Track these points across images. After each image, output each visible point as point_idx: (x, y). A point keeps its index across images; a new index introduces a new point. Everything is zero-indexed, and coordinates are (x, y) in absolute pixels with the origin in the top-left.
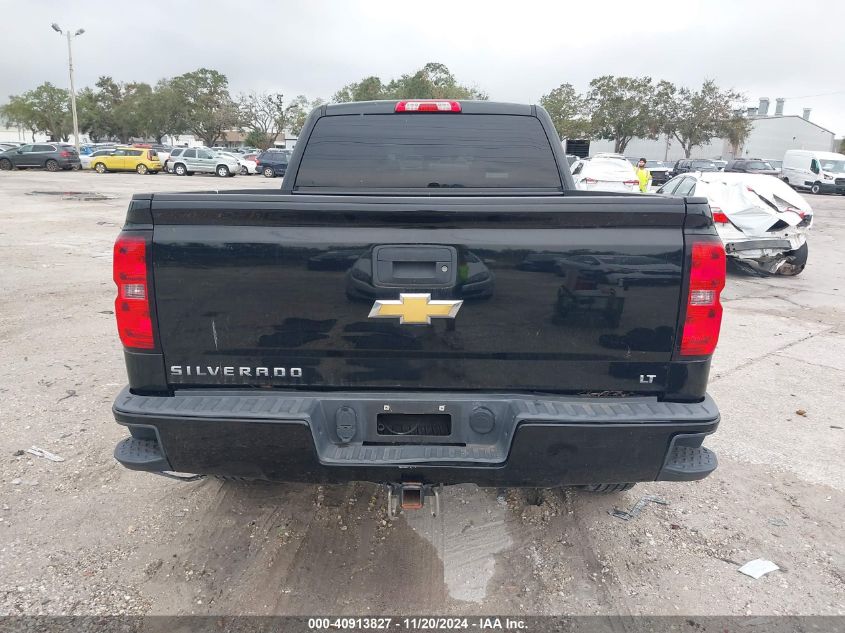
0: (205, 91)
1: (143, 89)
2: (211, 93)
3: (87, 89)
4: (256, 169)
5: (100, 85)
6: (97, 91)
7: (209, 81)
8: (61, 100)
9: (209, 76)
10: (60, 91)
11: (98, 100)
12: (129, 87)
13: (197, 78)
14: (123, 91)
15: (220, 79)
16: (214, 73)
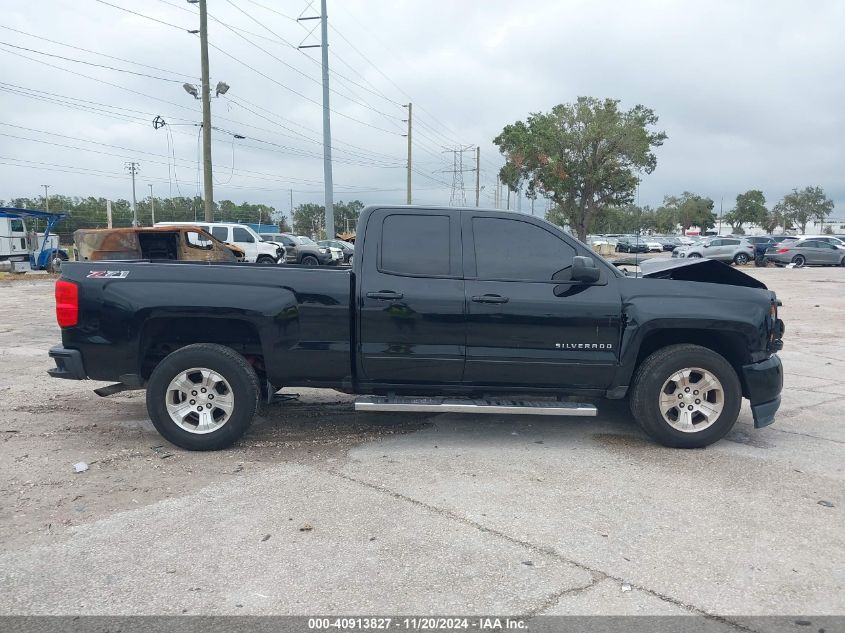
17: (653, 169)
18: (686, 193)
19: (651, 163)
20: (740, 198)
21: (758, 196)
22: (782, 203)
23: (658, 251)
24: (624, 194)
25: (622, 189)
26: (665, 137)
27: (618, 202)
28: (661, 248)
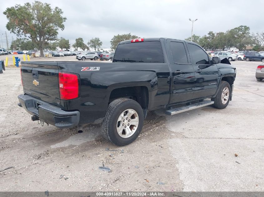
0: (241, 33)
1: (221, 34)
2: (243, 33)
3: (205, 35)
4: (244, 58)
5: (209, 34)
6: (208, 36)
7: (243, 29)
8: (197, 39)
9: (243, 28)
10: (197, 37)
11: (207, 39)
12: (218, 34)
13: (239, 29)
14: (216, 35)
15: (247, 28)
16: (245, 27)
17: (63, 29)
18: (62, 38)
19: (62, 27)
20: (77, 40)
21: (81, 39)
22: (89, 42)
23: (63, 56)
24: (53, 37)
25: (53, 35)
26: (66, 19)
27: (52, 39)
28: (63, 55)
